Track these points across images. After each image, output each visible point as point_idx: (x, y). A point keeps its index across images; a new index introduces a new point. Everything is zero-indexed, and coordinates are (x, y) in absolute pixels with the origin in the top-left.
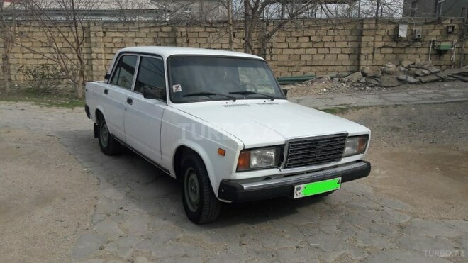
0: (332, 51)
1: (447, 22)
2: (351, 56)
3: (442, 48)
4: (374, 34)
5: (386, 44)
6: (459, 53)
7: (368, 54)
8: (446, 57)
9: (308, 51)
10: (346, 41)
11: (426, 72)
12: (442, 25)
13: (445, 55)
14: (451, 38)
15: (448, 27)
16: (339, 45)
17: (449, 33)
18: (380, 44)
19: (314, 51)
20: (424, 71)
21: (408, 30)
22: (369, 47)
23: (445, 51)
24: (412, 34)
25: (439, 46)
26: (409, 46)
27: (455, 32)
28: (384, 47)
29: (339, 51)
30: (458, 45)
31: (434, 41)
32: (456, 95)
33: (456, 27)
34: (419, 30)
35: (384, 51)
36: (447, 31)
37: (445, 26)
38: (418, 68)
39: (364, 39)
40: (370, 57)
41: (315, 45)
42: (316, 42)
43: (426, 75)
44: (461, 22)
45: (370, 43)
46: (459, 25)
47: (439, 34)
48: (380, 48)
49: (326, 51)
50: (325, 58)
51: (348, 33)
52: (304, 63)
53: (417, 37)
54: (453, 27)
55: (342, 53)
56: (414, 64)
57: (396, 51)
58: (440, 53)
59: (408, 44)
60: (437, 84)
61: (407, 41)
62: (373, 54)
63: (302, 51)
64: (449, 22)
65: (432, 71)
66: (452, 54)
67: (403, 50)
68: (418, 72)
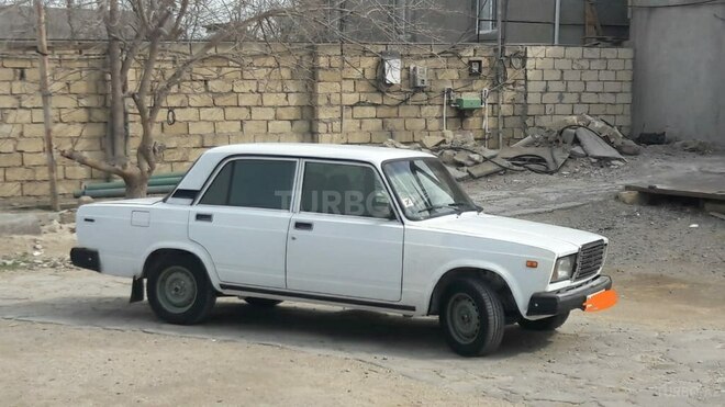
0: (258, 114)
1: (468, 53)
2: (297, 124)
3: (465, 106)
4: (339, 78)
5: (363, 98)
6: (494, 115)
7: (331, 120)
8: (473, 121)
9: (205, 113)
10: (283, 91)
11: (476, 157)
12: (460, 58)
13: (471, 120)
14: (478, 84)
15: (470, 62)
16: (269, 100)
17: (474, 75)
18: (350, 99)
19: (217, 114)
20: (472, 156)
21: (402, 70)
22: (332, 106)
23: (471, 111)
24: (409, 76)
25: (460, 101)
26: (405, 102)
27: (484, 72)
28: (359, 104)
29: (270, 114)
30: (490, 99)
31: (449, 90)
32: (553, 198)
33: (485, 63)
34: (422, 69)
35: (359, 111)
36: (470, 70)
37: (466, 61)
38: (457, 149)
39: (321, 89)
40: (336, 125)
41: (219, 101)
42: (220, 94)
43: (477, 163)
44: (491, 53)
45: (333, 97)
46: (489, 59)
47: (456, 76)
48: (352, 106)
49: (244, 113)
50: (242, 130)
51: (285, 73)
52: (197, 142)
53: (419, 84)
54: (480, 62)
55: (276, 118)
56: (444, 141)
57: (383, 112)
58: (461, 114)
59: (402, 97)
60: (499, 179)
61: (400, 91)
62: (341, 118)
63: (190, 114)
64: (472, 54)
65: (486, 156)
66: (483, 117)
67: (394, 111)
68: (460, 157)
